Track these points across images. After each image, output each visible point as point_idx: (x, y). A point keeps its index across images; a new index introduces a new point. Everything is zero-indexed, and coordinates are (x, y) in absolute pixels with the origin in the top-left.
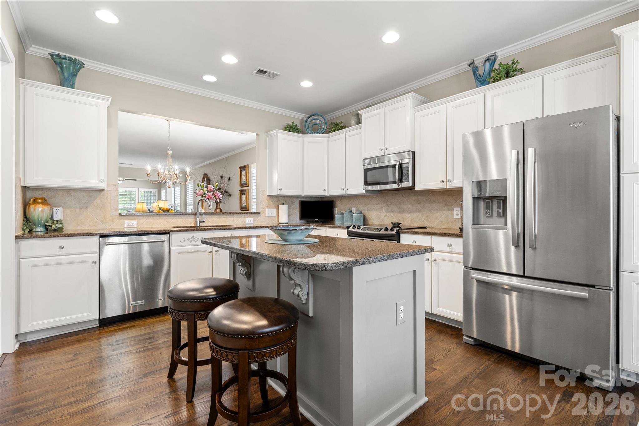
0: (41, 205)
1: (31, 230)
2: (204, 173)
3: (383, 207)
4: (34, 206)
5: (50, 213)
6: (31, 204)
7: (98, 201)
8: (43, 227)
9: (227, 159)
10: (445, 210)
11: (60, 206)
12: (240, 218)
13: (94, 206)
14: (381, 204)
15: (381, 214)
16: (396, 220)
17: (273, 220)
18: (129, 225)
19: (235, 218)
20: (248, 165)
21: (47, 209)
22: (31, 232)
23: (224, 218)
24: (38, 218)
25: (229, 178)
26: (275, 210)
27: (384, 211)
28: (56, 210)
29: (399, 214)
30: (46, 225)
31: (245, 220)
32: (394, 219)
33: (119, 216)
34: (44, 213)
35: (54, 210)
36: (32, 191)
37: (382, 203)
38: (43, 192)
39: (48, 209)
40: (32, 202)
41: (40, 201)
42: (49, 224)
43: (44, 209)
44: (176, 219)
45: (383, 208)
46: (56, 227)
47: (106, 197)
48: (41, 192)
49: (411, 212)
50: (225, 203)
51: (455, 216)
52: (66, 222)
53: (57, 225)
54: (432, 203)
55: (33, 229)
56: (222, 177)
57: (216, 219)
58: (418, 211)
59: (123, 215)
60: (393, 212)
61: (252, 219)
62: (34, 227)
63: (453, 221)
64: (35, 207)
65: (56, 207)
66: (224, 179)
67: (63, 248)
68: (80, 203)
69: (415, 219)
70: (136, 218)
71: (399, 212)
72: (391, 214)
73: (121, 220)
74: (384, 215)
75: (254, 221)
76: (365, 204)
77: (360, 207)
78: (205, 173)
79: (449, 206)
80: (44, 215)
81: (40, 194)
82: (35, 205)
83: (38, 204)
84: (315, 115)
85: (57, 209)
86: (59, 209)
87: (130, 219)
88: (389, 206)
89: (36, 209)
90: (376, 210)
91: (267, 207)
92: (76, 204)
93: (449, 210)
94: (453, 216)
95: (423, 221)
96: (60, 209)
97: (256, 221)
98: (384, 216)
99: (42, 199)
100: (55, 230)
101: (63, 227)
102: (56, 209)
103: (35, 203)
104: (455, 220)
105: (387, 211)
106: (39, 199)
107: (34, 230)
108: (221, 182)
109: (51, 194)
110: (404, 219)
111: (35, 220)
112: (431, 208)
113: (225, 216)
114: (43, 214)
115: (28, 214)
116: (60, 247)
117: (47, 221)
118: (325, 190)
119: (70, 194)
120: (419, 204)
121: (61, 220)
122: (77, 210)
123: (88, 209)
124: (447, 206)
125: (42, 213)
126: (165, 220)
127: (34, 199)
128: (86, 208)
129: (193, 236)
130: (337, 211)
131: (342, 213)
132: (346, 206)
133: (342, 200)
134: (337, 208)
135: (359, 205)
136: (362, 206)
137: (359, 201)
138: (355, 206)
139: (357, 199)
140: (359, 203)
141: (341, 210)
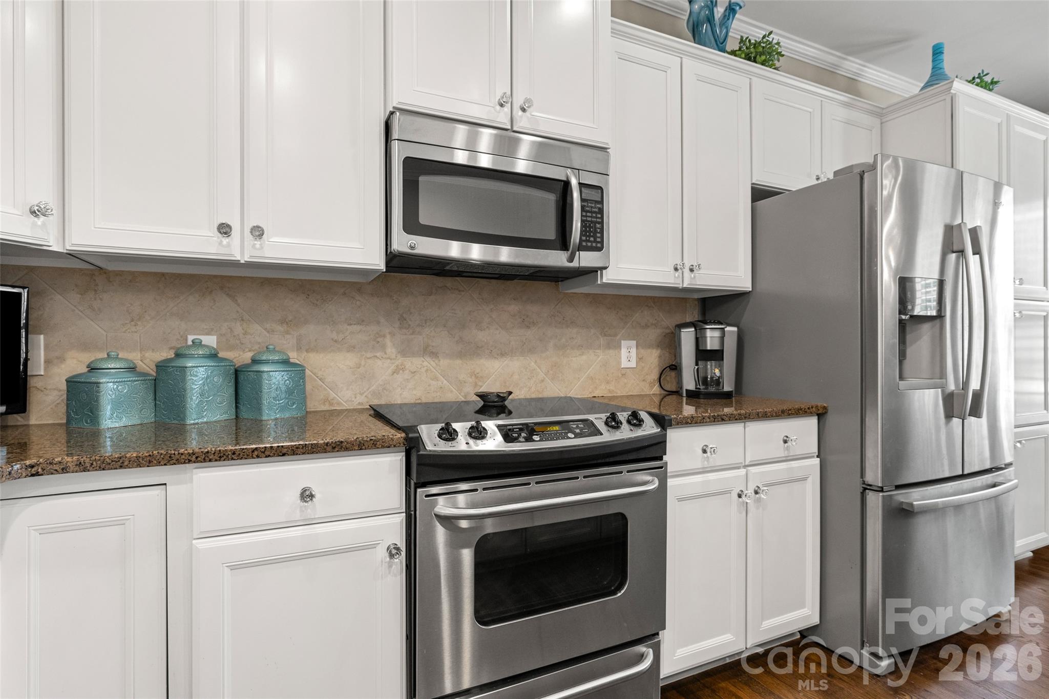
3: (388, 336)
10: (599, 347)
14: (378, 323)
15: (379, 363)
16: (445, 382)
27: (391, 350)
29: (458, 362)
32: (436, 379)
37: (382, 320)
45: (388, 341)
49: (503, 354)
51: (625, 364)
54: (567, 327)
58: (527, 349)
60: (434, 355)
63: (620, 375)
69: (516, 377)
71: (461, 355)
72: (428, 363)
74: (393, 367)
76: (283, 321)
77: (245, 333)
79: (610, 336)
88: (413, 333)
90: (351, 348)
93: (609, 346)
94: (619, 363)
95: (543, 381)
98: (390, 371)
104: (623, 372)
105: (406, 351)
110: (477, 377)
112: (564, 340)
118: (41, 212)
120: (528, 327)
124: (605, 335)
130: (45, 355)
131: (131, 366)
132: (139, 323)
133: (95, 291)
134: (42, 337)
135: (238, 324)
136: (266, 329)
137: (239, 305)
138: (212, 329)
139: (228, 294)
140: (238, 312)
141: (85, 346)
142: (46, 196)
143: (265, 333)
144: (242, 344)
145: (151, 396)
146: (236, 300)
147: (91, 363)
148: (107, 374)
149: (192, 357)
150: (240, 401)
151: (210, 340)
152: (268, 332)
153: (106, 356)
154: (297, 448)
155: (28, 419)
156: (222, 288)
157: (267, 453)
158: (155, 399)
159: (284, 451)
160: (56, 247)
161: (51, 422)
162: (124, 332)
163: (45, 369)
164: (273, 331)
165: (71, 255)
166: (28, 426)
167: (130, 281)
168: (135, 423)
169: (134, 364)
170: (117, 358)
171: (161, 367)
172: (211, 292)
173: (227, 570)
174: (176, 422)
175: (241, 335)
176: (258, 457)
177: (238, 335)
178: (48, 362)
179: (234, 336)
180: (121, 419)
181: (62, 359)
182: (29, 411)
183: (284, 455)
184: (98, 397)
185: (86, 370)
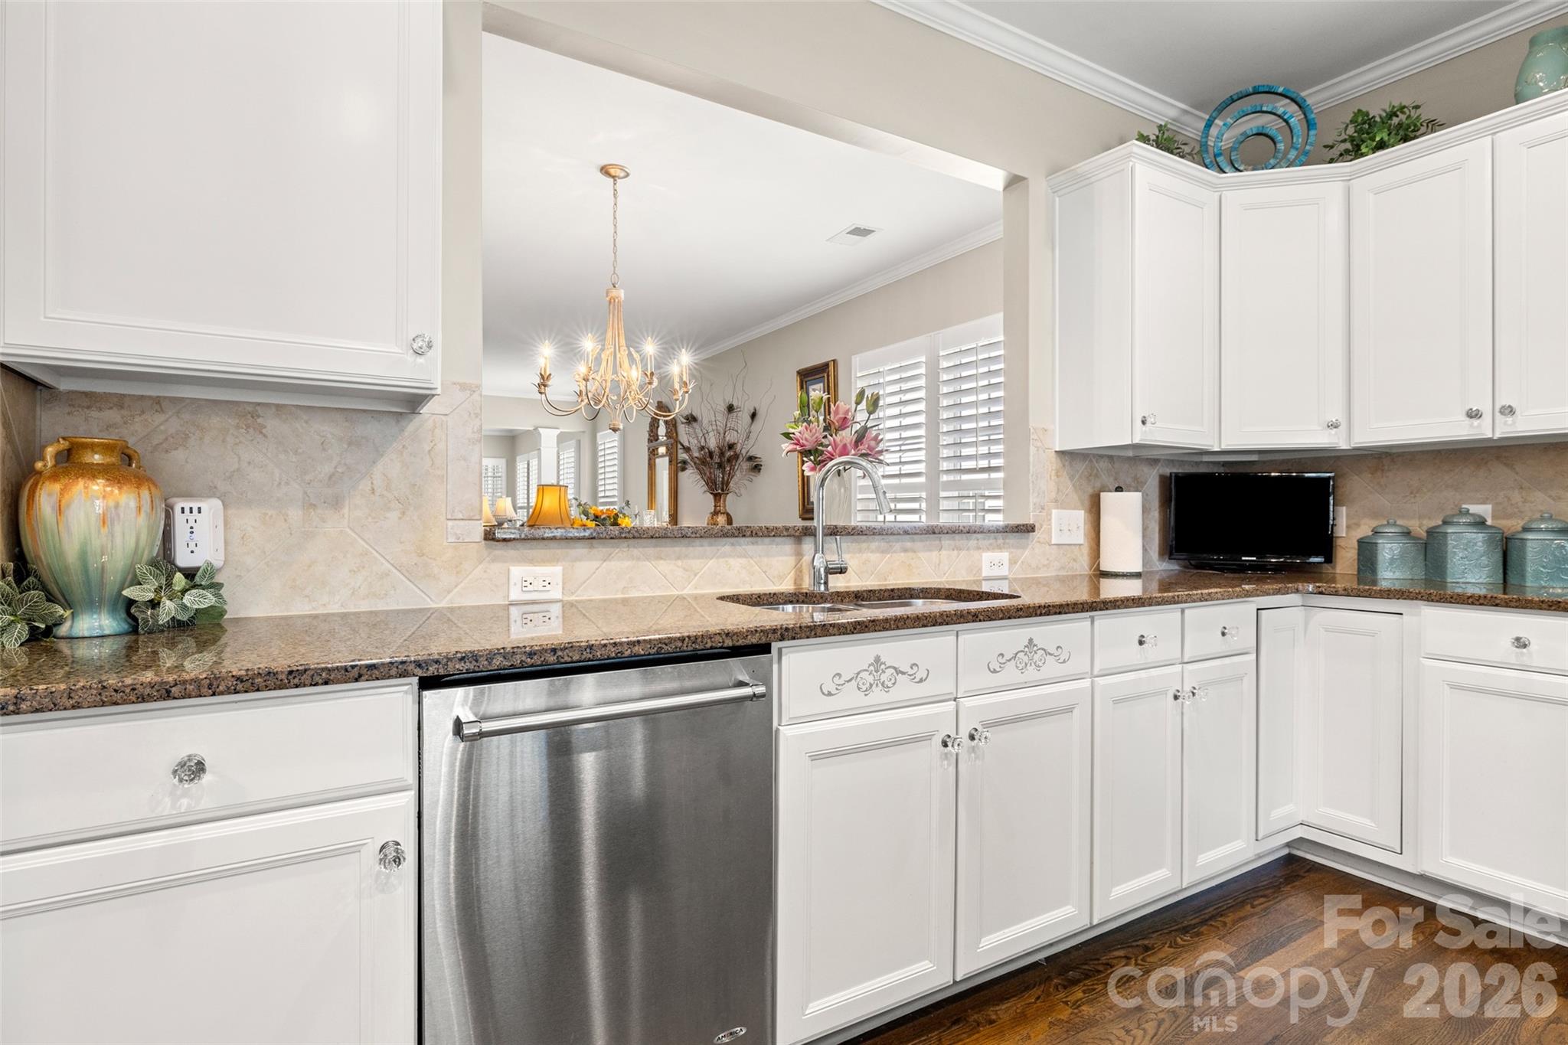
0: (101, 481)
1: (48, 632)
2: (658, 402)
4: (57, 487)
5: (151, 529)
6: (47, 473)
7: (390, 467)
8: (113, 610)
9: (744, 350)
11: (211, 492)
12: (963, 553)
13: (373, 491)
17: (1074, 560)
18: (530, 588)
19: (943, 552)
20: (834, 361)
21: (133, 504)
22: (46, 642)
23: (905, 550)
24: (83, 556)
25: (753, 411)
26: (1079, 517)
28: (187, 510)
30: (131, 602)
31: (980, 560)
33: (483, 542)
34: (118, 529)
35: (177, 509)
36: (67, 409)
38: (125, 412)
39: (139, 509)
40: (50, 464)
41: (97, 458)
42: (141, 594)
43: (117, 506)
44: (721, 560)
46: (184, 607)
47: (427, 448)
48: (112, 415)
50: (741, 495)
52: (239, 577)
53: (187, 599)
55: (57, 624)
56: (731, 408)
57: (874, 557)
59: (505, 540)
61: (1004, 556)
62: (60, 611)
64: (63, 492)
65: (188, 495)
66: (735, 414)
67: (200, 768)
68: (307, 478)
70: (559, 551)
73: (496, 567)
75: (1013, 562)
78: (661, 402)
80: (118, 540)
81: (108, 427)
82: (64, 481)
83: (82, 476)
84: (1256, 92)
85: (195, 510)
86: (204, 506)
87: (532, 562)
89: (68, 506)
91: (1056, 501)
92: (287, 483)
96: (211, 507)
97: (1016, 563)
99: (107, 448)
100: (178, 626)
101: (225, 607)
102: (187, 506)
103: (66, 473)
106: (92, 447)
107: (63, 630)
108: (729, 425)
109: (168, 424)
111: (67, 568)
113: (909, 544)
114: (112, 535)
115: (29, 537)
116: (182, 765)
117: (135, 575)
118: (1334, 426)
119: (260, 429)
121: (211, 570)
122: (295, 514)
123: (346, 511)
125: (104, 531)
126: (679, 563)
127: (64, 445)
128: (336, 503)
129: (877, 659)
130: (1347, 521)
131: (1405, 531)
132: (1417, 495)
133: (1383, 470)
134: (1344, 508)
135: (1517, 491)
136: (1550, 496)
137: (1517, 473)
138: (1487, 499)
139: (1505, 464)
140: (1516, 480)
141: (1375, 515)
142: (1336, 414)
143: (1548, 499)
144: (1522, 512)
145: (1422, 557)
146: (1514, 469)
147: (1374, 528)
148: (1383, 537)
149: (1458, 524)
150: (1508, 568)
151: (1484, 510)
152: (1554, 499)
153: (1386, 523)
154: (1510, 601)
155: (1334, 568)
156: (1498, 458)
157: (1481, 601)
158: (1425, 560)
159: (1498, 602)
160: (1344, 447)
161: (1350, 572)
162: (1405, 503)
163: (1347, 533)
164: (1560, 498)
165: (1355, 449)
166: (1335, 573)
167: (1411, 460)
168: (1405, 577)
169: (1407, 528)
170: (1395, 525)
171: (1431, 532)
172: (1486, 463)
173: (1447, 687)
174: (1439, 580)
175: (1520, 504)
176: (1473, 603)
177: (1517, 503)
178: (1348, 527)
179: (1512, 505)
180: (1394, 572)
181: (1358, 525)
182: (1336, 562)
183: (1497, 605)
184: (1376, 554)
185: (1370, 533)
